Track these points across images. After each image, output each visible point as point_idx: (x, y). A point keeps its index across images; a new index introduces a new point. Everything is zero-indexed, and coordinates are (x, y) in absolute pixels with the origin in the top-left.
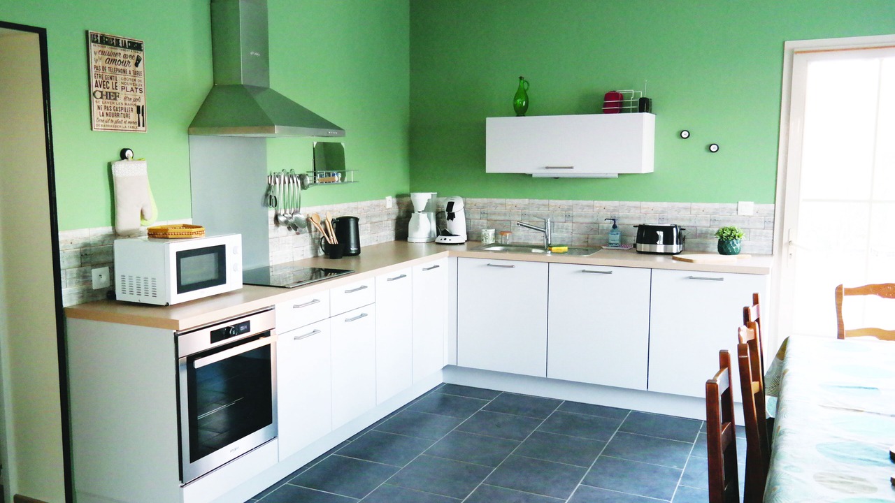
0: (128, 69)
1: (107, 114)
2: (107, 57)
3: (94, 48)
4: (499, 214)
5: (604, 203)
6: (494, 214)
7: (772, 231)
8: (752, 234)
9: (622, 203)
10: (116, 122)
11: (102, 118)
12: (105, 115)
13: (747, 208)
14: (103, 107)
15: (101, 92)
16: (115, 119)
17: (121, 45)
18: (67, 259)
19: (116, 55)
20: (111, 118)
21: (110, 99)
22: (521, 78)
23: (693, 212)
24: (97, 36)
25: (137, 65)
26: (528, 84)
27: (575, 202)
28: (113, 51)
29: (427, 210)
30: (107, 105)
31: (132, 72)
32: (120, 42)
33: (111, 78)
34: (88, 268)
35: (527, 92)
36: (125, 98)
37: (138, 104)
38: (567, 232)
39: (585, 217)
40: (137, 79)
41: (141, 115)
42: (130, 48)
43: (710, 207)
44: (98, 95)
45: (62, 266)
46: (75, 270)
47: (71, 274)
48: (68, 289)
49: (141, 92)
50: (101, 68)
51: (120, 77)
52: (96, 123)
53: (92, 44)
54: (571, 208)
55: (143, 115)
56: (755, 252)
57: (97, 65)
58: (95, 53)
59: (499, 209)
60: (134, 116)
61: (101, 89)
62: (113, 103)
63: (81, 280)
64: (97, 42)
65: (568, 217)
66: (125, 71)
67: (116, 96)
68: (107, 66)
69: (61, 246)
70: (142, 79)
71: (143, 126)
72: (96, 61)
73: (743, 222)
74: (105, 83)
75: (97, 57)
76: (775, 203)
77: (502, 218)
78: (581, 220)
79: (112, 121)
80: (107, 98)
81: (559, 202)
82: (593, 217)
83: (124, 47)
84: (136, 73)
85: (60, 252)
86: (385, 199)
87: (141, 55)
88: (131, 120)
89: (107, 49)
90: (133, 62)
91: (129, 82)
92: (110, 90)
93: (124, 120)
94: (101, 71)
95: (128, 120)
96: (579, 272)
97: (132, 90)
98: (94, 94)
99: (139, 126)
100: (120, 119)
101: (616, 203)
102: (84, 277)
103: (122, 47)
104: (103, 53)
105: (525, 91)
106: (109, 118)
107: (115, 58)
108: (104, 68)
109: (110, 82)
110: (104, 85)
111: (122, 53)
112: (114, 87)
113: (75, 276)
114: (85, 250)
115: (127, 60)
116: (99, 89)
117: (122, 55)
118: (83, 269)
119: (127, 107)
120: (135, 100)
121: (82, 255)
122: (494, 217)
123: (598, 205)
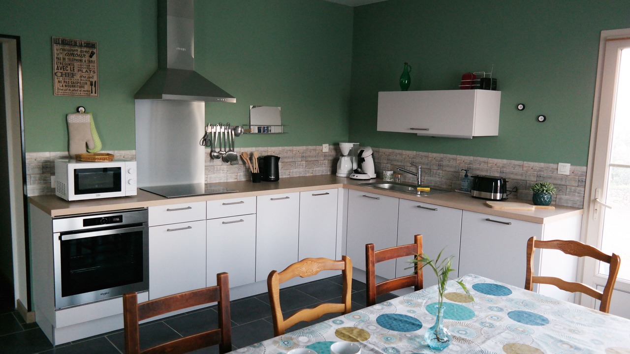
0: (84, 59)
1: (66, 86)
2: (66, 52)
3: (55, 47)
4: (398, 161)
5: (464, 158)
6: (395, 160)
7: (584, 189)
8: (568, 190)
9: (475, 158)
10: (73, 90)
11: (62, 88)
12: (64, 86)
13: (565, 169)
14: (63, 82)
15: (62, 73)
16: (71, 89)
17: (78, 45)
18: (32, 169)
19: (74, 50)
20: (69, 88)
21: (68, 77)
22: (406, 64)
23: (525, 169)
24: (59, 40)
25: (91, 57)
26: (411, 69)
27: (445, 155)
28: (72, 48)
29: (350, 154)
30: (66, 80)
31: (87, 61)
32: (78, 43)
33: (69, 64)
34: (48, 175)
35: (410, 73)
36: (81, 77)
37: (91, 80)
38: (439, 177)
39: (451, 167)
40: (91, 65)
41: (93, 87)
42: (85, 47)
43: (537, 165)
44: (59, 74)
45: (27, 172)
46: (38, 176)
47: (35, 177)
48: (32, 186)
49: (94, 72)
50: (62, 59)
51: (76, 64)
52: (56, 91)
53: (55, 45)
54: (442, 158)
55: (95, 86)
56: (570, 205)
57: (59, 56)
58: (57, 50)
59: (398, 157)
60: (87, 87)
61: (62, 71)
62: (71, 79)
63: (42, 182)
64: (59, 43)
65: (440, 166)
66: (81, 61)
67: (73, 75)
68: (67, 57)
69: (27, 161)
70: (95, 65)
71: (95, 93)
72: (58, 54)
73: (561, 179)
74: (65, 68)
75: (59, 52)
76: (587, 166)
77: (399, 164)
78: (448, 169)
79: (70, 90)
80: (66, 76)
81: (435, 155)
82: (456, 167)
83: (81, 46)
84: (90, 62)
85: (27, 165)
86: (322, 145)
87: (95, 51)
88: (86, 89)
89: (67, 47)
90: (87, 55)
91: (84, 66)
92: (69, 71)
93: (79, 89)
94: (62, 60)
95: (83, 89)
96: (415, 207)
97: (87, 71)
98: (55, 74)
99: (92, 93)
100: (76, 89)
101: (472, 158)
102: (44, 180)
103: (79, 46)
104: (63, 50)
105: (408, 73)
106: (67, 88)
107: (73, 53)
108: (64, 59)
109: (69, 67)
110: (64, 69)
111: (79, 50)
112: (72, 70)
113: (37, 179)
114: (46, 165)
115: (83, 54)
116: (60, 71)
117: (79, 51)
118: (44, 175)
119: (82, 81)
120: (89, 78)
121: (43, 167)
122: (395, 163)
123: (459, 159)
